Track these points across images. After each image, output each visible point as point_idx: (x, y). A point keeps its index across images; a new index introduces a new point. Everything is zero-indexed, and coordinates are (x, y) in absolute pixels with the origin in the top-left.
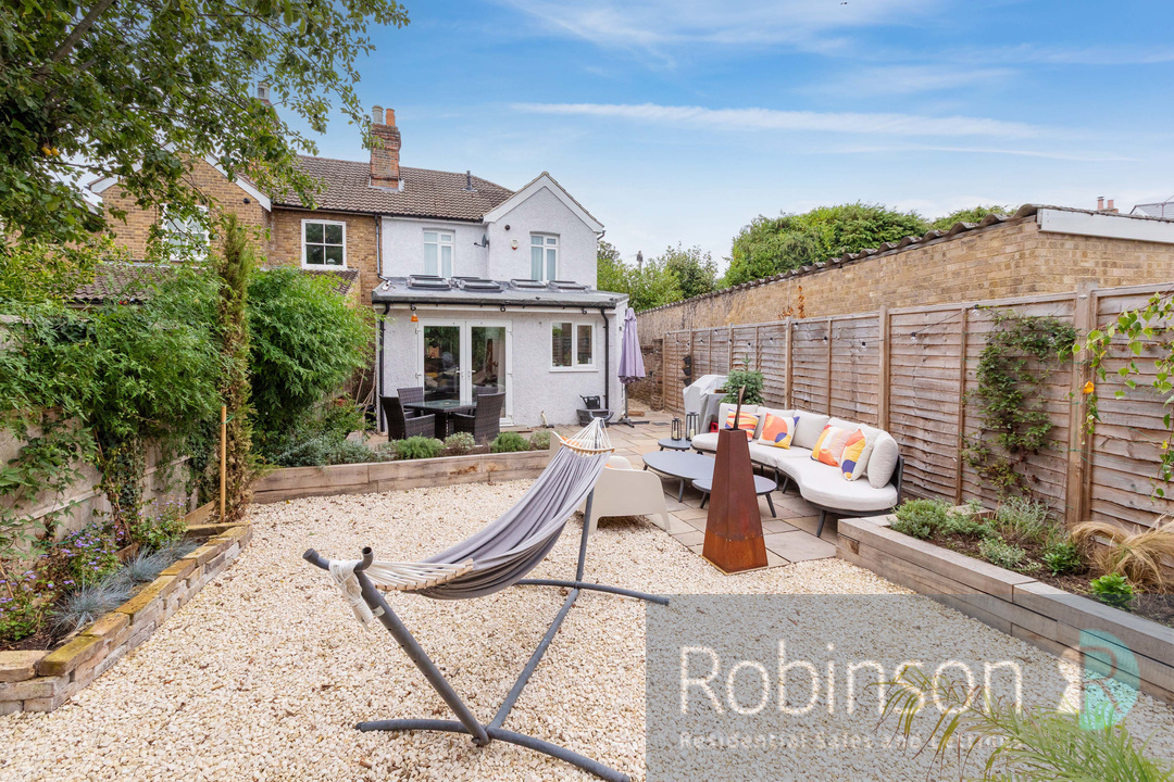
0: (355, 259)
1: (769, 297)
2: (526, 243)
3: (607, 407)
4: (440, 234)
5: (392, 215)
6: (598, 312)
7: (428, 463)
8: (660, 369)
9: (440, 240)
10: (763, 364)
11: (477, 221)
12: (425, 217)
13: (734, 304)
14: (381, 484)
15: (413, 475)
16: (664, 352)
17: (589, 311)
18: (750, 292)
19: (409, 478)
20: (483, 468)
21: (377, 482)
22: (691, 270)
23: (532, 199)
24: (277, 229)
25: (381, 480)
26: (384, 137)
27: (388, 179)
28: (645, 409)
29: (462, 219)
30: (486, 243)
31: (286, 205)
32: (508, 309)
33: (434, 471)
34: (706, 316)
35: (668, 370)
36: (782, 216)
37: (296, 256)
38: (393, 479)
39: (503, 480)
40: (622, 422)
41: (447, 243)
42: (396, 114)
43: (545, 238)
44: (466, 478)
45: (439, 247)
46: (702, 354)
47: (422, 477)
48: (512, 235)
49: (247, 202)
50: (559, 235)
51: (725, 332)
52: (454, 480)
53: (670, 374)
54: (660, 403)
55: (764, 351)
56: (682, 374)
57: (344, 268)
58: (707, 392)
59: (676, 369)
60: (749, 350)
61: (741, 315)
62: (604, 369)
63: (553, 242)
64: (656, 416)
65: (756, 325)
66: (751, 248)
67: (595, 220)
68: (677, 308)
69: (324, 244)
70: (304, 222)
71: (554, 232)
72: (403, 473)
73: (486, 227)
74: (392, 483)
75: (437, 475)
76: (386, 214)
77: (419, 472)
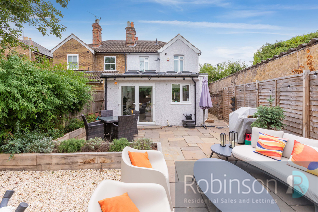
0: (119, 68)
1: (282, 64)
2: (172, 59)
3: (195, 119)
4: (145, 58)
5: (129, 53)
6: (190, 79)
7: (67, 156)
8: (221, 103)
9: (144, 60)
10: (281, 102)
11: (156, 53)
12: (139, 53)
13: (258, 72)
14: (43, 166)
15: (60, 162)
16: (223, 96)
17: (186, 79)
18: (268, 64)
19: (58, 164)
20: (98, 161)
21: (41, 165)
22: (237, 68)
23: (174, 44)
24: (97, 60)
25: (43, 164)
26: (131, 30)
27: (131, 43)
28: (215, 119)
29: (151, 53)
30: (158, 59)
31: (99, 52)
32: (152, 79)
33: (71, 161)
34: (243, 80)
35: (225, 103)
36: (277, 42)
37: (102, 67)
38: (49, 164)
39: (109, 169)
40: (203, 126)
41: (147, 61)
42: (134, 23)
43: (179, 57)
44: (89, 166)
45: (144, 63)
46: (241, 97)
47: (65, 164)
48: (167, 56)
49: (88, 52)
50: (184, 55)
51: (253, 85)
52: (82, 167)
53: (226, 105)
54: (221, 117)
55: (282, 94)
56: (231, 106)
57: (115, 70)
58: (243, 117)
59: (228, 103)
60: (270, 93)
61: (263, 77)
62: (194, 103)
63: (182, 58)
64: (219, 123)
65: (275, 79)
66: (262, 56)
67: (197, 49)
68: (229, 78)
69: (110, 63)
70: (105, 57)
71: (182, 54)
72: (54, 161)
73: (159, 55)
74: (48, 166)
75: (73, 163)
76: (128, 53)
77: (63, 161)
